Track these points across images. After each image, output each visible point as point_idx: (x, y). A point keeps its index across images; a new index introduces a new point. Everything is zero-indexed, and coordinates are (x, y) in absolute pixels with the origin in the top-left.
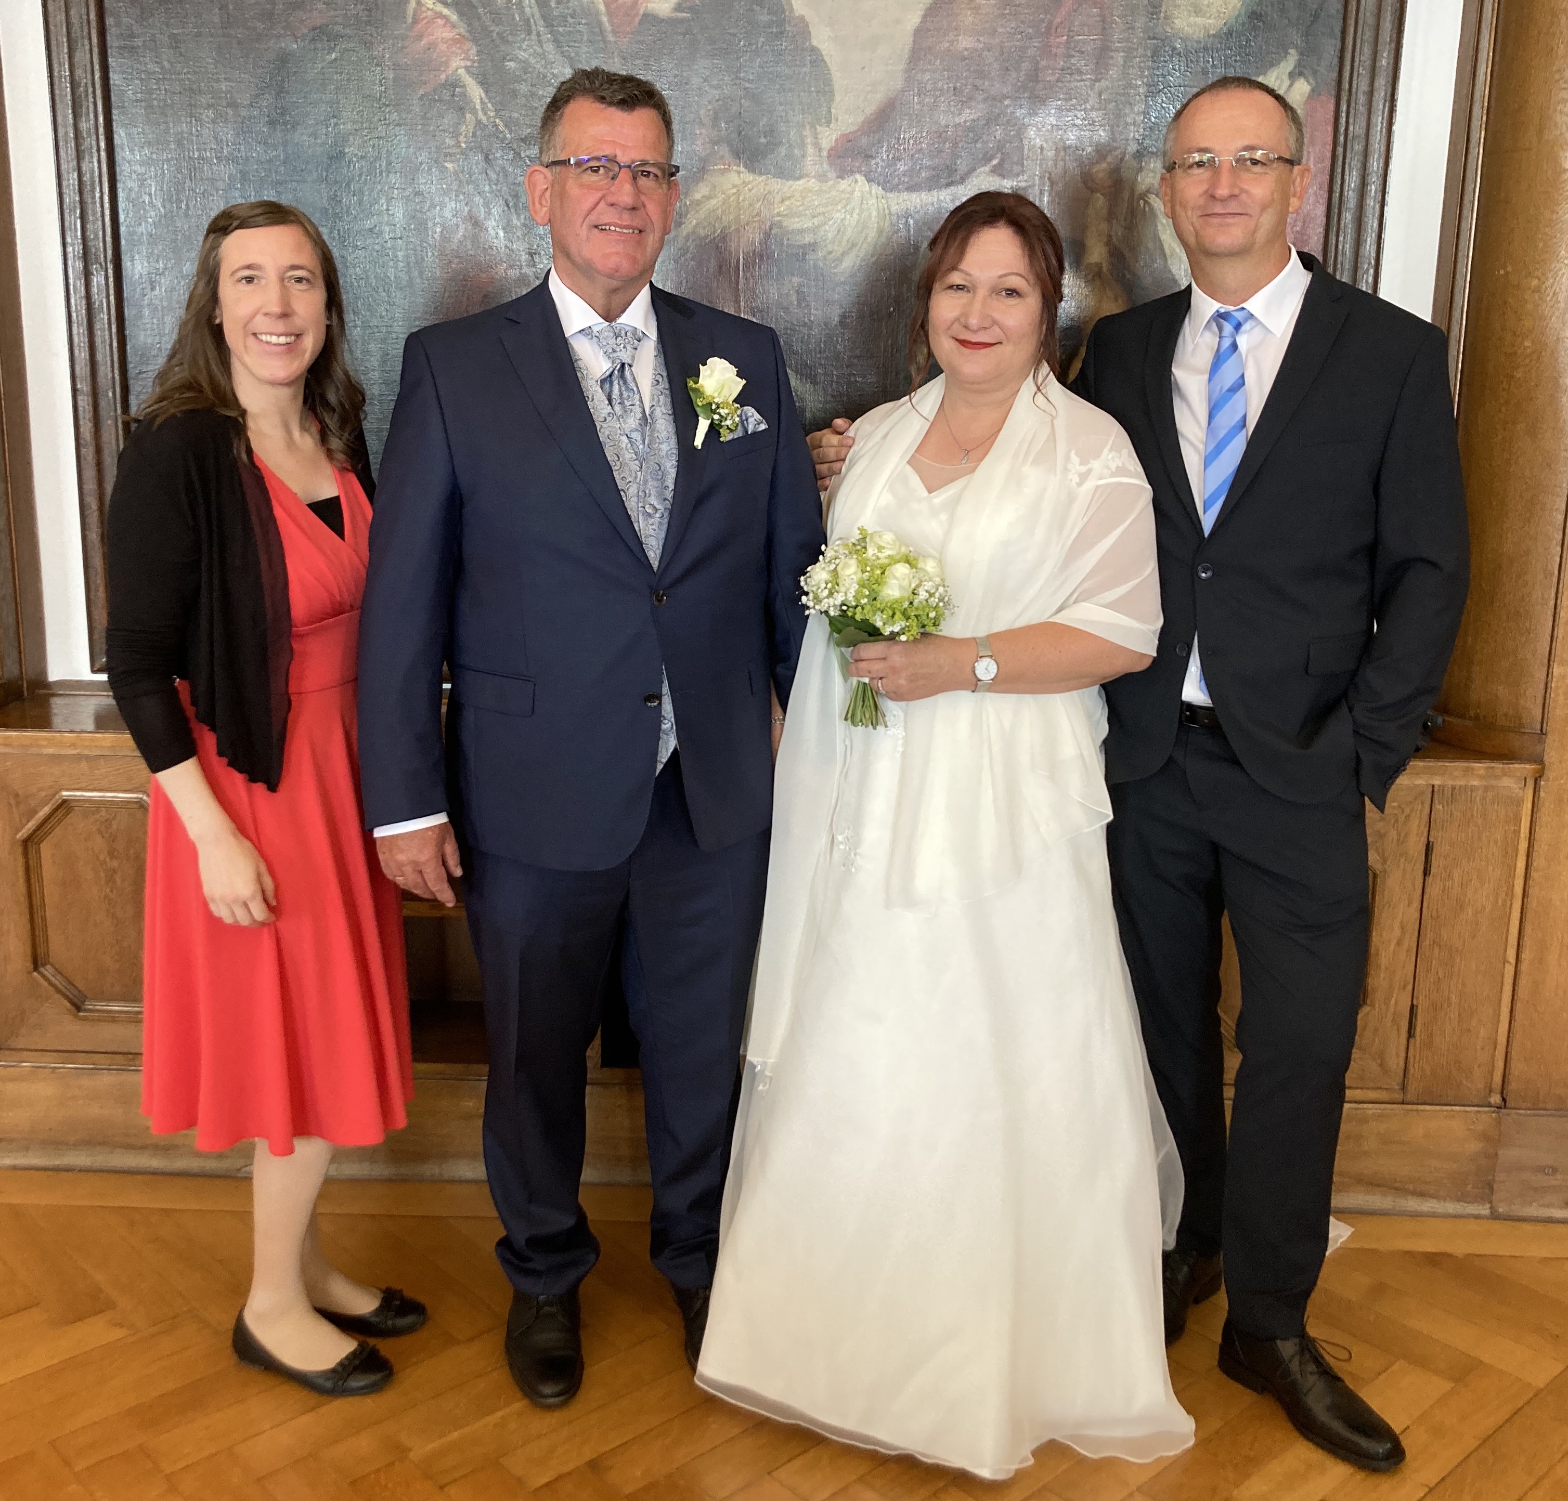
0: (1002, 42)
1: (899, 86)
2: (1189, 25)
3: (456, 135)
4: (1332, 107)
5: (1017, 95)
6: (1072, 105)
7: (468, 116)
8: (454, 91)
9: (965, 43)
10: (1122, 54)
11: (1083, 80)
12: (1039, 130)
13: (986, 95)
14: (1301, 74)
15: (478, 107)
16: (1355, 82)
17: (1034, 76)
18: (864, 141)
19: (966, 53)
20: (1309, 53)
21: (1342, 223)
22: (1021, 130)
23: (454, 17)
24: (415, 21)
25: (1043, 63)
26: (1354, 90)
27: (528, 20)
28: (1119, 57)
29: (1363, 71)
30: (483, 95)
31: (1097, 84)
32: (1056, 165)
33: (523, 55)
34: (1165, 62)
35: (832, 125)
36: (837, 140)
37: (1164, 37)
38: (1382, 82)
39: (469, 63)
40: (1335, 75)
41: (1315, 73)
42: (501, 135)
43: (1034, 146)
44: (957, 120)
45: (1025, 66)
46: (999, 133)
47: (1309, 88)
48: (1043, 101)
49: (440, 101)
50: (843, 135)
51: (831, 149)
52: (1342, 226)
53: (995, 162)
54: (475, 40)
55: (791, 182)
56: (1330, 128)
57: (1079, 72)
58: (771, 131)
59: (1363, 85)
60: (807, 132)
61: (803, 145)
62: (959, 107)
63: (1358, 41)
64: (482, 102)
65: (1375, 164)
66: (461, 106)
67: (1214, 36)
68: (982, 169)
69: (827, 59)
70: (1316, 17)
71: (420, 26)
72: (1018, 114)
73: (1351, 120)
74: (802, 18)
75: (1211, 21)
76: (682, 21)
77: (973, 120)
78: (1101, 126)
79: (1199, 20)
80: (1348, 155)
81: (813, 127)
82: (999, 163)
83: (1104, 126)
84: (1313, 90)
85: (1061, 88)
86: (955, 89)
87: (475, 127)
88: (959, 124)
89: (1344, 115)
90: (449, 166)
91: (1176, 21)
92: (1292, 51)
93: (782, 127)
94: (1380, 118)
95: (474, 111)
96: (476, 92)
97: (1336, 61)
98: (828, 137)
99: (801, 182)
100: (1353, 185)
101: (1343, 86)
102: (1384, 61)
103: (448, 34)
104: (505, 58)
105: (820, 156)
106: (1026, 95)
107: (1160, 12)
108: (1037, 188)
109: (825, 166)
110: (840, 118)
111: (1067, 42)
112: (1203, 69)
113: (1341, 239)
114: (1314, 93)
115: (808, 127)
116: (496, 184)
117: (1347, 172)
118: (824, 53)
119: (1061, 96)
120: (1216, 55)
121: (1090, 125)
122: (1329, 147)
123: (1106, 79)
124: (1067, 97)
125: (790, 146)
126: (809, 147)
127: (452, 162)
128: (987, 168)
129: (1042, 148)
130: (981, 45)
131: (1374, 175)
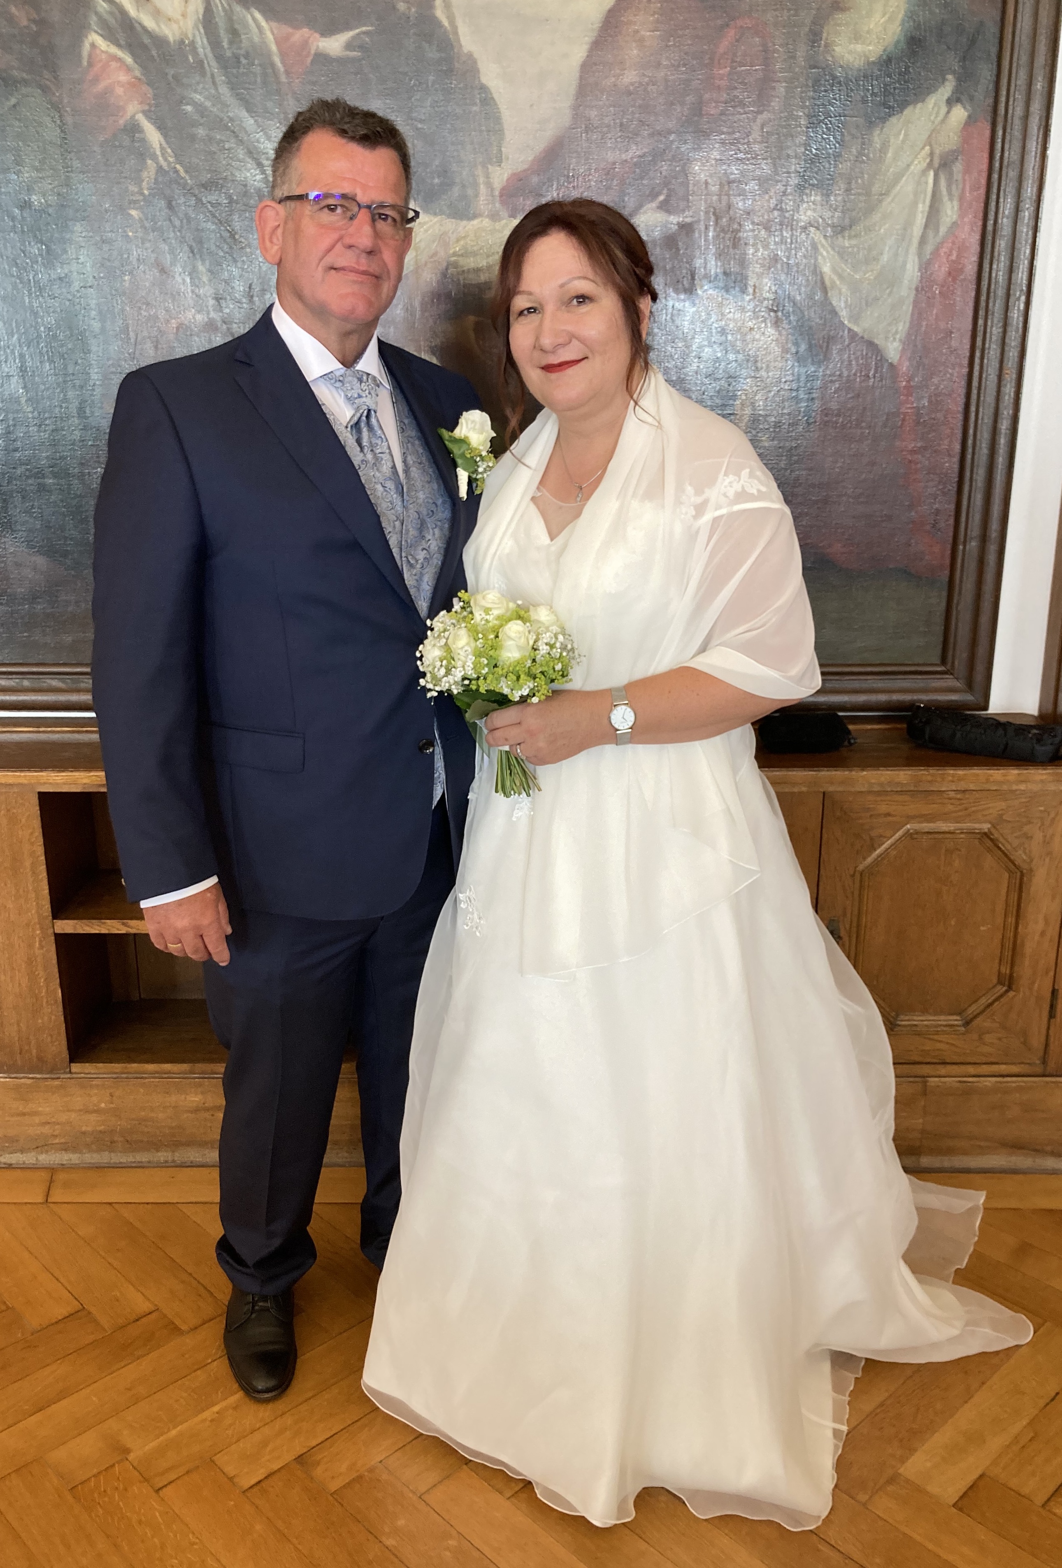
0: (666, 75)
1: (567, 125)
2: (850, 52)
3: (139, 181)
4: (987, 133)
5: (681, 130)
6: (735, 139)
7: (149, 162)
8: (134, 136)
9: (630, 77)
10: (784, 84)
11: (745, 113)
12: (703, 165)
13: (651, 130)
14: (958, 100)
15: (158, 153)
16: (1011, 108)
17: (698, 110)
18: (535, 180)
19: (631, 88)
20: (965, 79)
21: (996, 250)
22: (685, 163)
23: (129, 60)
24: (90, 64)
25: (707, 96)
26: (1009, 115)
27: (202, 62)
28: (781, 89)
29: (1019, 97)
30: (162, 140)
31: (759, 116)
32: (720, 200)
33: (198, 97)
34: (826, 91)
35: (503, 165)
36: (508, 180)
37: (824, 66)
38: (1036, 107)
39: (147, 108)
40: (991, 101)
41: (971, 98)
42: (182, 181)
43: (698, 182)
44: (624, 157)
45: (690, 99)
46: (665, 167)
47: (966, 114)
48: (706, 134)
49: (121, 146)
50: (514, 174)
51: (503, 189)
52: (996, 254)
53: (662, 198)
54: (150, 84)
55: (464, 223)
56: (986, 155)
57: (742, 104)
58: (444, 172)
59: (1018, 111)
60: (479, 171)
61: (475, 185)
62: (626, 143)
63: (1014, 65)
64: (162, 148)
65: (1029, 190)
66: (143, 152)
67: (873, 63)
68: (649, 206)
69: (496, 96)
70: (973, 42)
71: (95, 69)
72: (683, 150)
73: (1007, 146)
74: (470, 55)
75: (871, 48)
76: (353, 60)
77: (640, 156)
78: (763, 159)
79: (859, 48)
80: (1003, 183)
81: (484, 166)
82: (665, 200)
83: (766, 159)
84: (969, 117)
85: (725, 122)
86: (621, 125)
87: (157, 174)
88: (626, 161)
89: (1000, 140)
90: (134, 213)
91: (836, 48)
92: (950, 77)
93: (454, 167)
94: (1035, 143)
95: (154, 157)
96: (153, 136)
97: (991, 86)
98: (500, 176)
99: (475, 222)
100: (1007, 212)
101: (999, 112)
102: (1039, 85)
103: (123, 77)
104: (181, 102)
105: (493, 196)
106: (690, 130)
107: (821, 39)
108: (702, 223)
109: (497, 205)
110: (510, 156)
111: (730, 74)
112: (863, 98)
113: (995, 266)
114: (970, 121)
115: (480, 167)
116: (179, 231)
117: (1001, 200)
118: (493, 91)
119: (725, 130)
120: (875, 82)
121: (753, 158)
122: (985, 175)
123: (768, 111)
124: (730, 130)
125: (464, 186)
126: (482, 186)
127: (136, 209)
128: (654, 205)
129: (706, 183)
130: (647, 79)
131: (1028, 201)
